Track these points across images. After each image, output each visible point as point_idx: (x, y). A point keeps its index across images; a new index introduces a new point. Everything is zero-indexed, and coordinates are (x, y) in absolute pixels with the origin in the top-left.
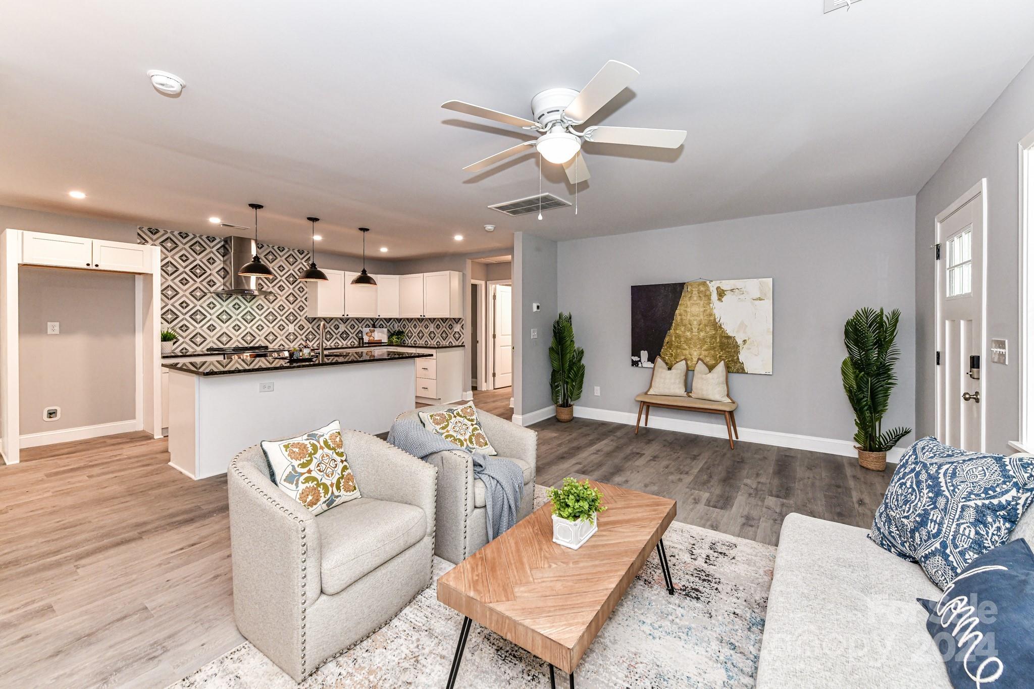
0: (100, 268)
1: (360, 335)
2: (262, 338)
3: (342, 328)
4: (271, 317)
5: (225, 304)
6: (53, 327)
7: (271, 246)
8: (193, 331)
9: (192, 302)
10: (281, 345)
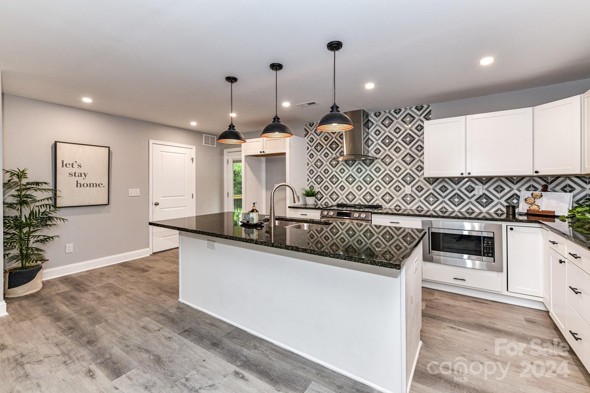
0: (266, 153)
1: (515, 201)
2: (380, 198)
3: (480, 190)
5: (351, 169)
7: (387, 111)
8: (331, 190)
9: (331, 169)
10: (397, 205)
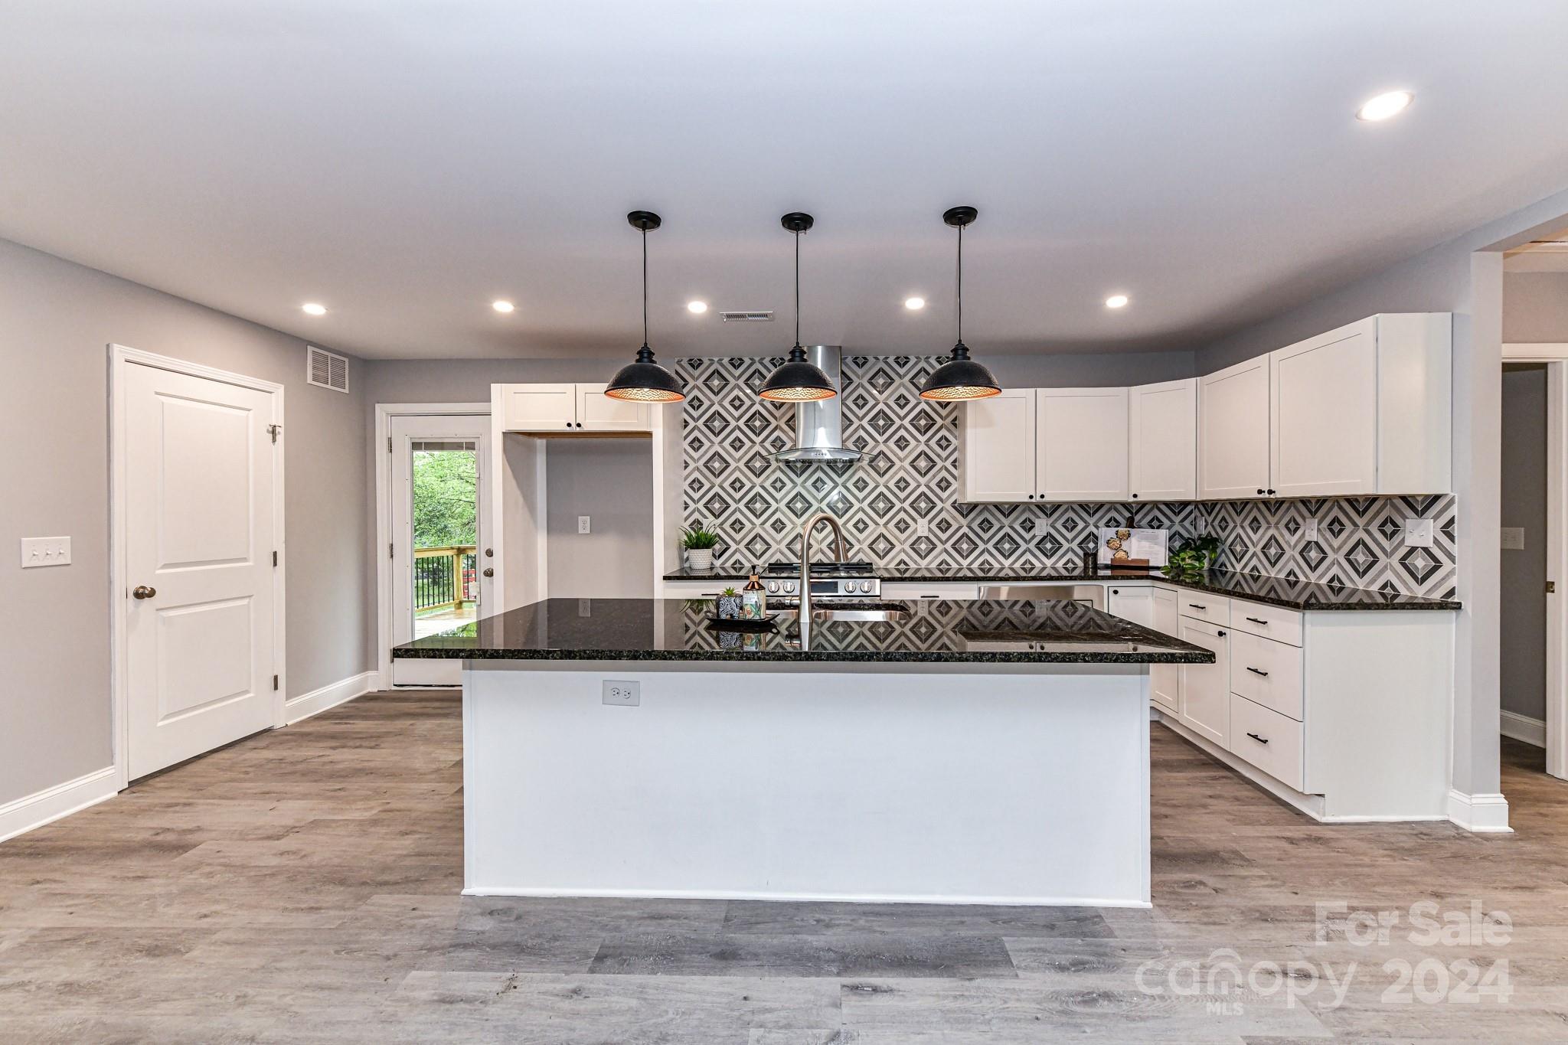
0: (586, 428)
1: (1091, 545)
2: (865, 546)
3: (1042, 526)
4: (883, 505)
5: (799, 481)
7: (881, 358)
8: (750, 531)
9: (749, 479)
10: (902, 562)
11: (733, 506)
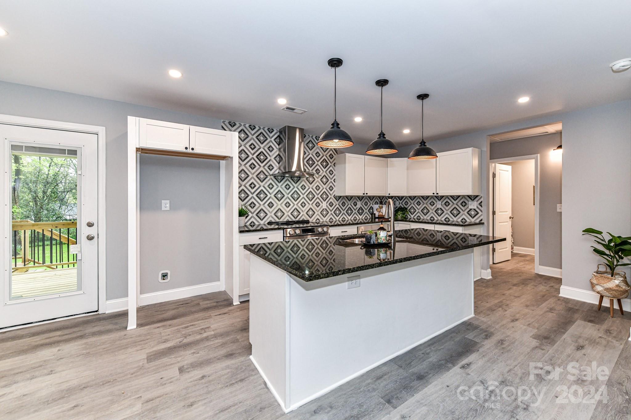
0: (195, 151)
2: (305, 213)
3: (359, 205)
4: (311, 196)
5: (280, 185)
6: (166, 205)
7: (311, 136)
8: (259, 207)
9: (258, 183)
10: (318, 219)
11: (251, 196)
